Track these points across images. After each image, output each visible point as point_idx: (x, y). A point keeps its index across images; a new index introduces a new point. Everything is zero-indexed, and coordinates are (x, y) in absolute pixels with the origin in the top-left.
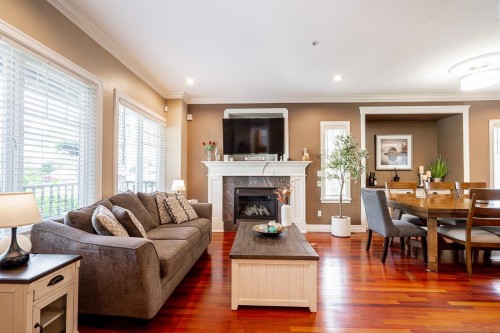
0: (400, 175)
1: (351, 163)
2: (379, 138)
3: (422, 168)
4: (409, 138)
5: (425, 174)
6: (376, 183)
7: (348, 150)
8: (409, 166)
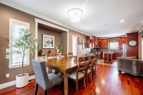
0: (51, 50)
1: (29, 44)
2: (44, 36)
3: (57, 48)
4: (54, 37)
5: (58, 50)
6: (42, 54)
7: (26, 37)
8: (53, 47)
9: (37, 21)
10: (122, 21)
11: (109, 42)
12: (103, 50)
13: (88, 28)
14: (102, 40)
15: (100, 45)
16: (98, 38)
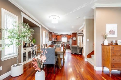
9: (23, 15)
10: (73, 27)
11: (62, 37)
12: (58, 42)
13: (54, 27)
14: (57, 35)
15: (57, 39)
16: (56, 34)
